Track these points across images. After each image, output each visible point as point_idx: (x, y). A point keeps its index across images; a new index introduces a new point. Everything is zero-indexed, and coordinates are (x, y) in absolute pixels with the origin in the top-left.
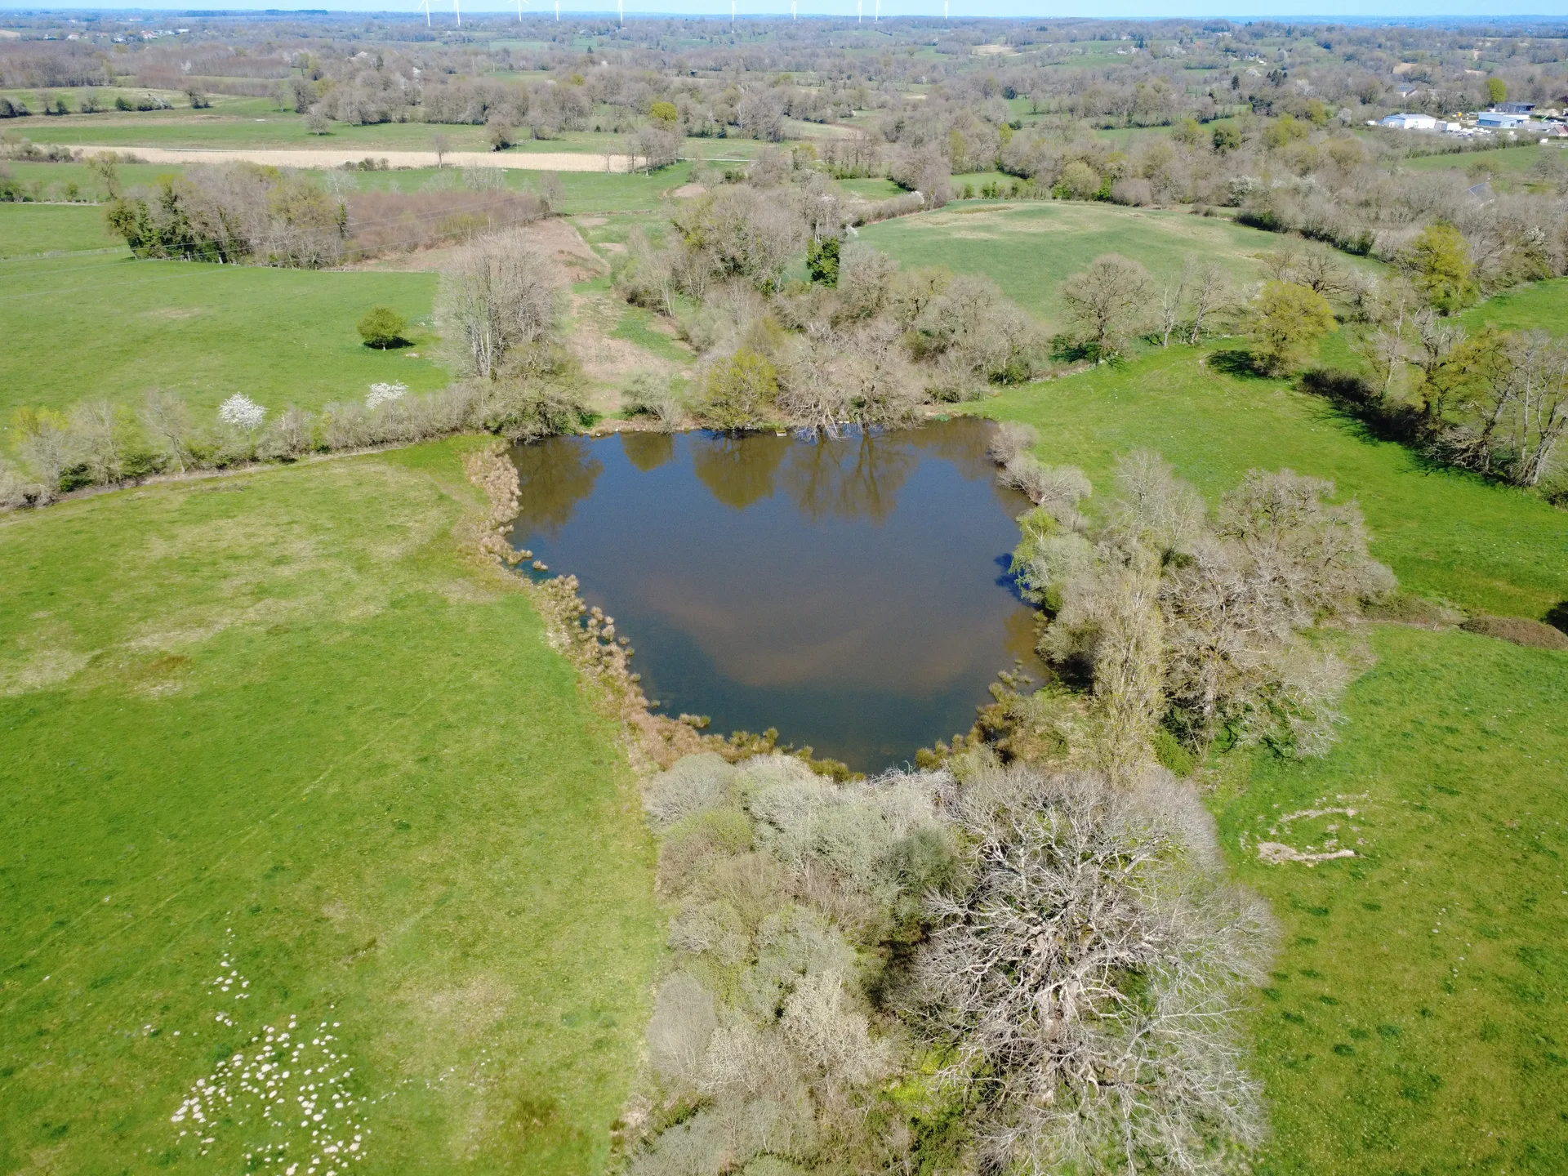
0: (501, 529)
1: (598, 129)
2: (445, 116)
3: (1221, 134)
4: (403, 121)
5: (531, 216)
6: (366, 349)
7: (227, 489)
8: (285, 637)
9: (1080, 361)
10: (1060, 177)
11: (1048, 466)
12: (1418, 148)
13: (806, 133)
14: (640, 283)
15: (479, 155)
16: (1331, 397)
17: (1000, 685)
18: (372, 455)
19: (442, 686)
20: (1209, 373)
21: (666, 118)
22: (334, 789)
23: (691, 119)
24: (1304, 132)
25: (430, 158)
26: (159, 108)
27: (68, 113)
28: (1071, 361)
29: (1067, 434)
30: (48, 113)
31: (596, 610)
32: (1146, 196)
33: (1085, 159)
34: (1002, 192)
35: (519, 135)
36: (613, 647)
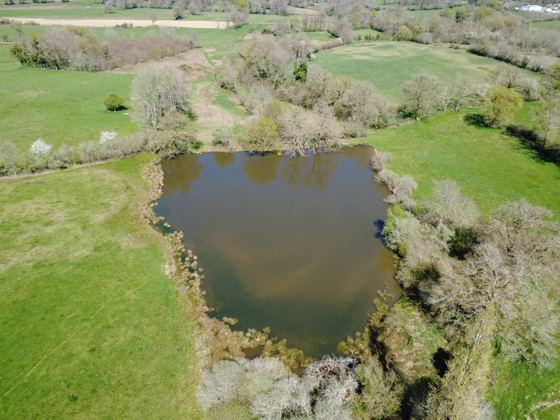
0: (152, 205)
1: (216, 11)
2: (158, 6)
3: (459, 13)
4: (142, 7)
5: (186, 48)
6: (108, 110)
7: (33, 183)
8: (40, 270)
9: (408, 118)
10: (396, 32)
11: (397, 175)
12: (536, 19)
13: (296, 12)
14: (225, 79)
15: (169, 21)
16: (520, 138)
17: (378, 300)
18: (101, 165)
19: (109, 300)
20: (464, 124)
21: (242, 6)
22: (43, 373)
23: (252, 6)
24: (491, 13)
25: (148, 23)
26: (50, 2)
27: (14, 4)
28: (404, 118)
29: (404, 155)
30: (7, 4)
31: (189, 251)
32: (430, 40)
33: (406, 24)
34: (373, 38)
35: (185, 13)
36: (196, 274)
